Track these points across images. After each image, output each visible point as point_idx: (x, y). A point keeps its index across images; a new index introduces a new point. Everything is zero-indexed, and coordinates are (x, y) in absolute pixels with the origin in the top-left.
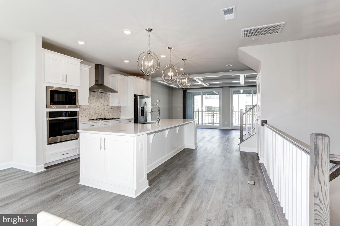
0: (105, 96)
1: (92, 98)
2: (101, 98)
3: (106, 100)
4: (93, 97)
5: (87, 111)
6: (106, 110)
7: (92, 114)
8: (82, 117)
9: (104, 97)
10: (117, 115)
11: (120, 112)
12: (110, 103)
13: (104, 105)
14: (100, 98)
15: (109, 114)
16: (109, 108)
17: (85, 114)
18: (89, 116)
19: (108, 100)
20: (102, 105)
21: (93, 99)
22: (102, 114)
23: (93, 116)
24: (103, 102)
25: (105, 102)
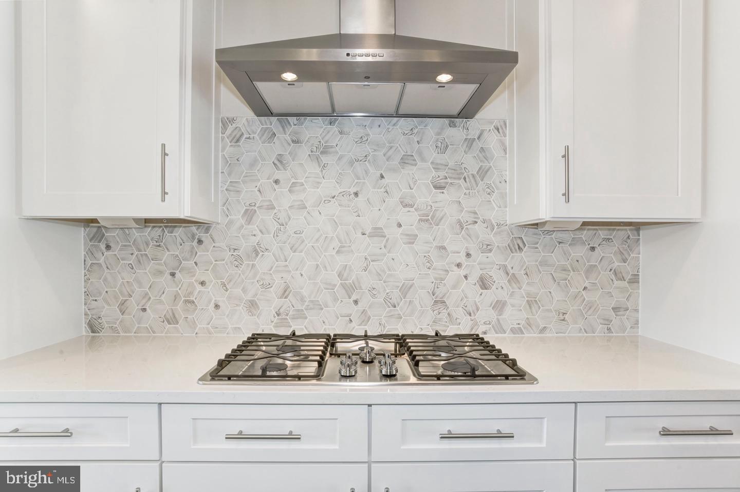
0: (443, 148)
1: (313, 169)
2: (406, 160)
3: (459, 173)
4: (324, 159)
5: (263, 264)
6: (462, 258)
7: (305, 292)
8: (217, 306)
9: (432, 155)
10: (590, 306)
11: (635, 280)
12: (503, 196)
13: (429, 219)
14: (396, 162)
15: (490, 296)
16: (487, 248)
17: (244, 290)
18: (277, 302)
19: (483, 173)
20: (410, 218)
21: (318, 170)
22: (405, 290)
23: (317, 306)
24: (424, 197)
25: (445, 197)
